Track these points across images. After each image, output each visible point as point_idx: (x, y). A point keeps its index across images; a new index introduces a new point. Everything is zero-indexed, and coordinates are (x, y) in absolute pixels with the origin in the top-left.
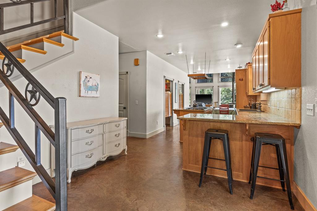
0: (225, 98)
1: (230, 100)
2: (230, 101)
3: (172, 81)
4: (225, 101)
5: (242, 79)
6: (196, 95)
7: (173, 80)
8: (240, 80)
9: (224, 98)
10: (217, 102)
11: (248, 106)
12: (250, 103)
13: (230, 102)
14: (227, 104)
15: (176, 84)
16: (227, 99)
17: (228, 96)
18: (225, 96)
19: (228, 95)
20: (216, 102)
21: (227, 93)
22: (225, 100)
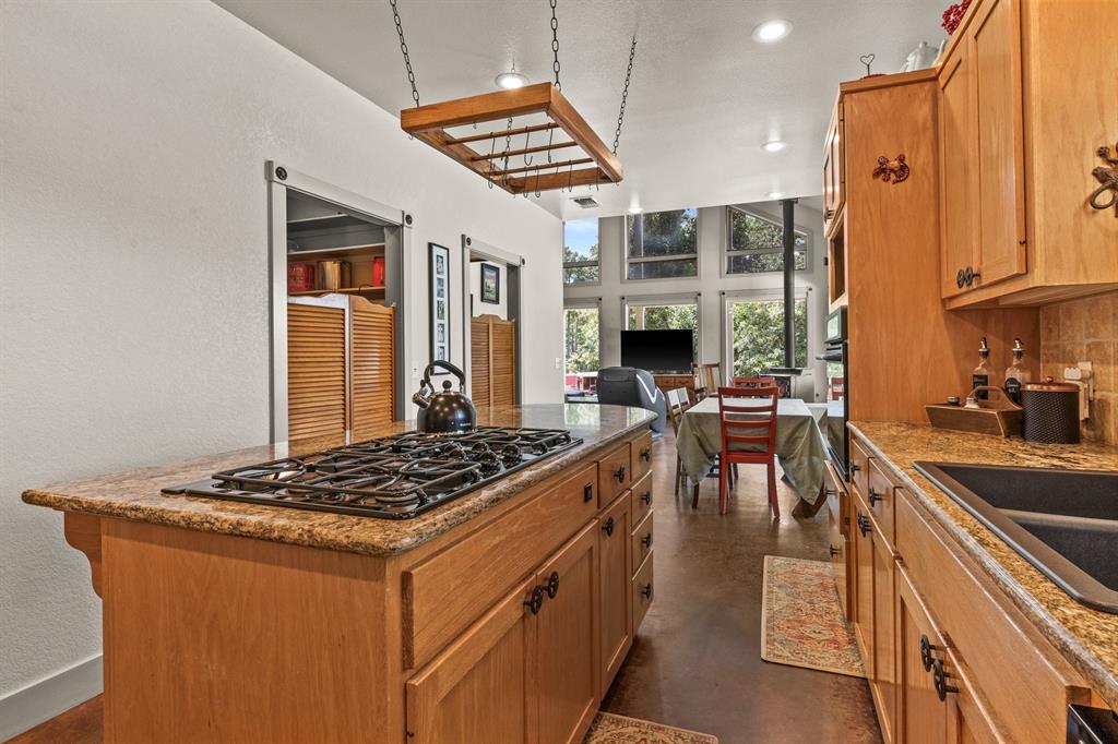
0: (750, 347)
1: (770, 355)
2: (770, 359)
3: (396, 229)
4: (753, 360)
5: (901, 159)
6: (624, 334)
7: (398, 220)
8: (882, 171)
9: (746, 348)
10: (717, 365)
11: (971, 406)
12: (983, 380)
13: (769, 365)
14: (757, 369)
15: (436, 251)
16: (759, 352)
17: (760, 340)
18: (753, 341)
19: (761, 336)
20: (711, 366)
21: (759, 329)
22: (751, 356)
